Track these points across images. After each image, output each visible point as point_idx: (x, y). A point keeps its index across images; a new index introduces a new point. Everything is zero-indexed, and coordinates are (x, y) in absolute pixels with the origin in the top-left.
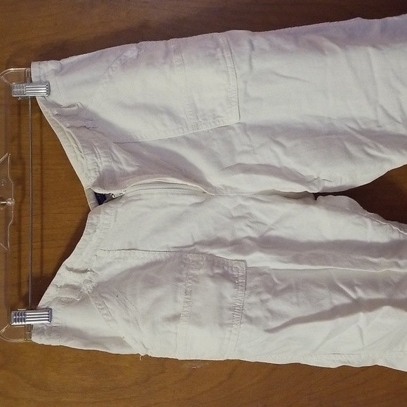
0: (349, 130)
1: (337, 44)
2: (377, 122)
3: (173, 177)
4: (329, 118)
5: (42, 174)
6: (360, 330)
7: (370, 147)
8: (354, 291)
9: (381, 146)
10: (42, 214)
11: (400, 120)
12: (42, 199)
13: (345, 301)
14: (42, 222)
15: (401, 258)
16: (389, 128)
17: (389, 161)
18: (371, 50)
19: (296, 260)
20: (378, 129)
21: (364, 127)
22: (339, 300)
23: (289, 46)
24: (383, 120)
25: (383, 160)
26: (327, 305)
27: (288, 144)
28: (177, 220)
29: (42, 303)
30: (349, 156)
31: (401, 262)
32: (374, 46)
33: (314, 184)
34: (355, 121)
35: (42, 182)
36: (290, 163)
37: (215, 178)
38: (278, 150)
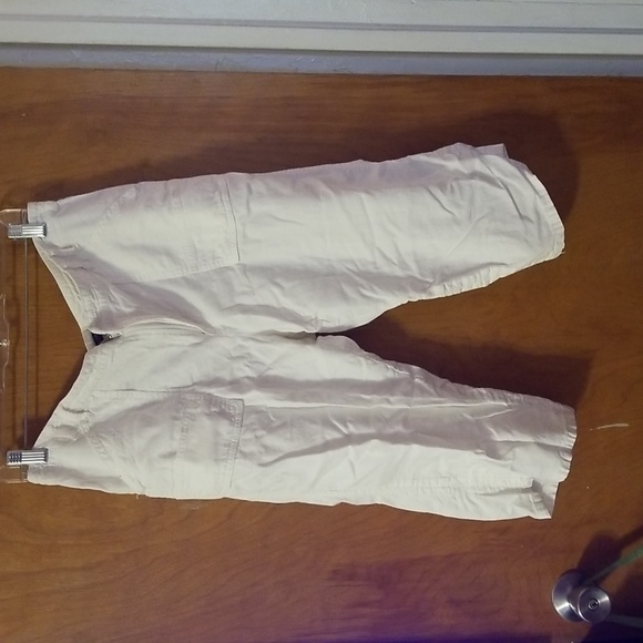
0: (347, 271)
1: (331, 188)
2: (375, 263)
3: (171, 317)
4: (329, 260)
5: (37, 315)
6: (352, 464)
7: (364, 288)
8: (346, 426)
9: (375, 288)
10: (37, 355)
11: (396, 261)
12: (37, 340)
13: (336, 435)
14: (37, 365)
15: (392, 395)
16: (386, 269)
17: (384, 302)
18: (364, 196)
19: (292, 398)
20: (374, 271)
21: (362, 268)
22: (331, 435)
23: (286, 191)
24: (380, 261)
25: (378, 301)
26: (319, 440)
27: (287, 285)
28: (174, 360)
29: (37, 444)
30: (345, 297)
31: (392, 399)
32: (367, 192)
33: (311, 325)
34: (353, 262)
35: (37, 324)
36: (288, 303)
37: (215, 319)
38: (276, 290)
